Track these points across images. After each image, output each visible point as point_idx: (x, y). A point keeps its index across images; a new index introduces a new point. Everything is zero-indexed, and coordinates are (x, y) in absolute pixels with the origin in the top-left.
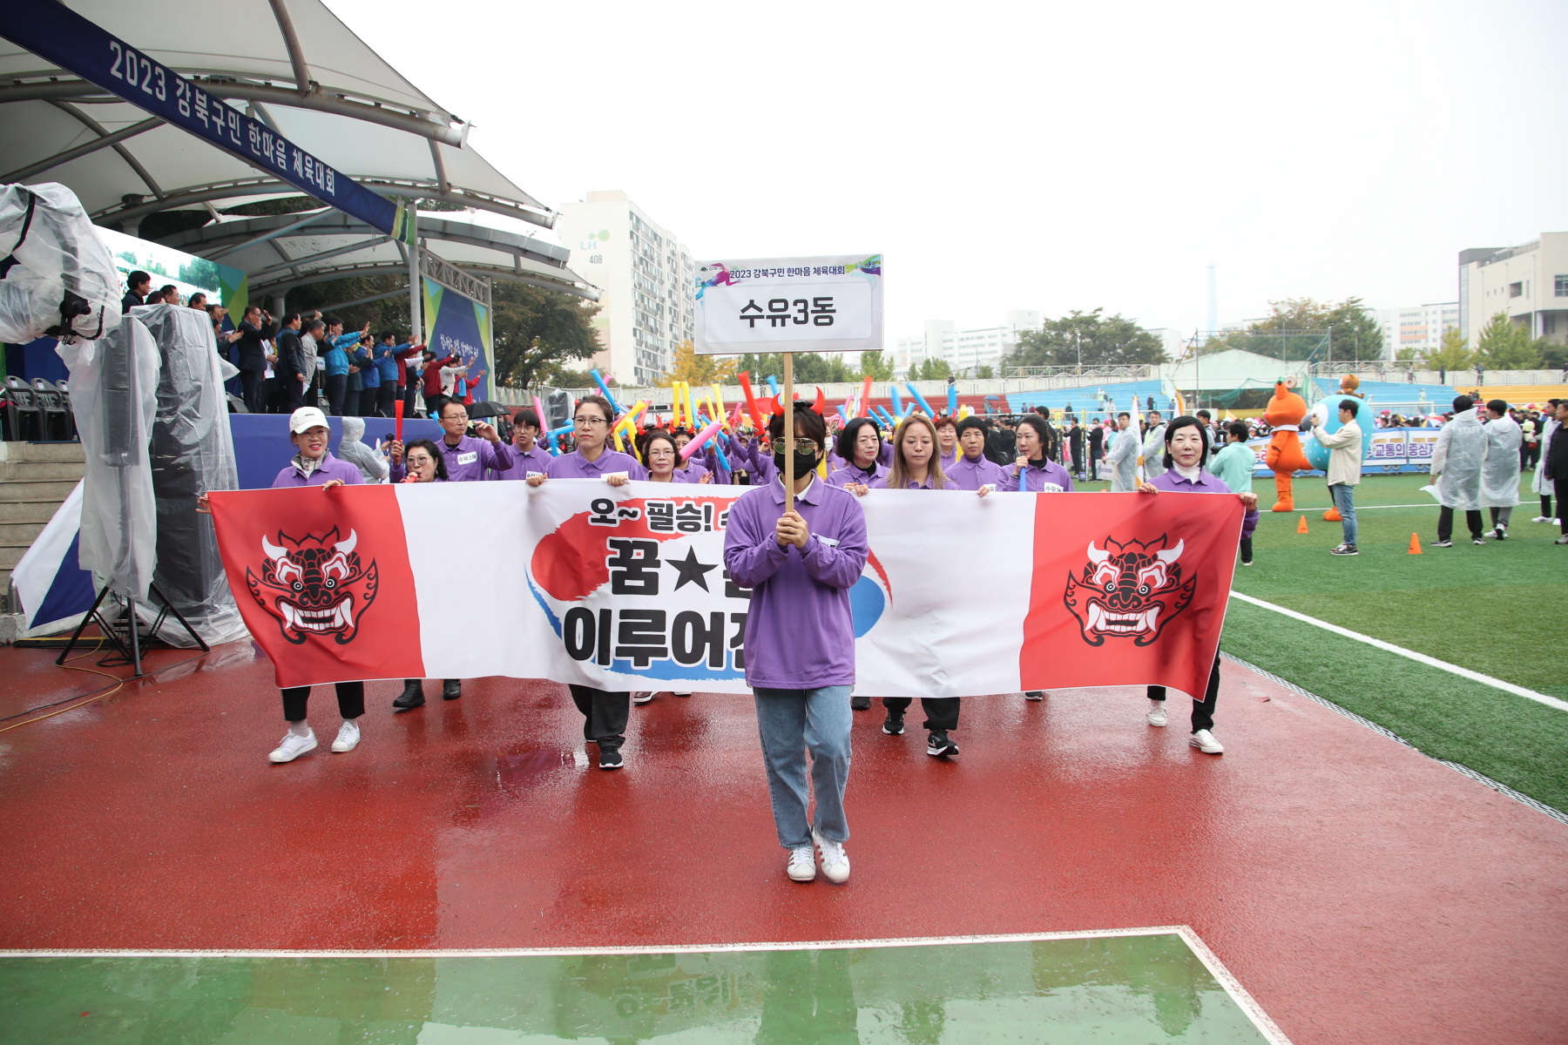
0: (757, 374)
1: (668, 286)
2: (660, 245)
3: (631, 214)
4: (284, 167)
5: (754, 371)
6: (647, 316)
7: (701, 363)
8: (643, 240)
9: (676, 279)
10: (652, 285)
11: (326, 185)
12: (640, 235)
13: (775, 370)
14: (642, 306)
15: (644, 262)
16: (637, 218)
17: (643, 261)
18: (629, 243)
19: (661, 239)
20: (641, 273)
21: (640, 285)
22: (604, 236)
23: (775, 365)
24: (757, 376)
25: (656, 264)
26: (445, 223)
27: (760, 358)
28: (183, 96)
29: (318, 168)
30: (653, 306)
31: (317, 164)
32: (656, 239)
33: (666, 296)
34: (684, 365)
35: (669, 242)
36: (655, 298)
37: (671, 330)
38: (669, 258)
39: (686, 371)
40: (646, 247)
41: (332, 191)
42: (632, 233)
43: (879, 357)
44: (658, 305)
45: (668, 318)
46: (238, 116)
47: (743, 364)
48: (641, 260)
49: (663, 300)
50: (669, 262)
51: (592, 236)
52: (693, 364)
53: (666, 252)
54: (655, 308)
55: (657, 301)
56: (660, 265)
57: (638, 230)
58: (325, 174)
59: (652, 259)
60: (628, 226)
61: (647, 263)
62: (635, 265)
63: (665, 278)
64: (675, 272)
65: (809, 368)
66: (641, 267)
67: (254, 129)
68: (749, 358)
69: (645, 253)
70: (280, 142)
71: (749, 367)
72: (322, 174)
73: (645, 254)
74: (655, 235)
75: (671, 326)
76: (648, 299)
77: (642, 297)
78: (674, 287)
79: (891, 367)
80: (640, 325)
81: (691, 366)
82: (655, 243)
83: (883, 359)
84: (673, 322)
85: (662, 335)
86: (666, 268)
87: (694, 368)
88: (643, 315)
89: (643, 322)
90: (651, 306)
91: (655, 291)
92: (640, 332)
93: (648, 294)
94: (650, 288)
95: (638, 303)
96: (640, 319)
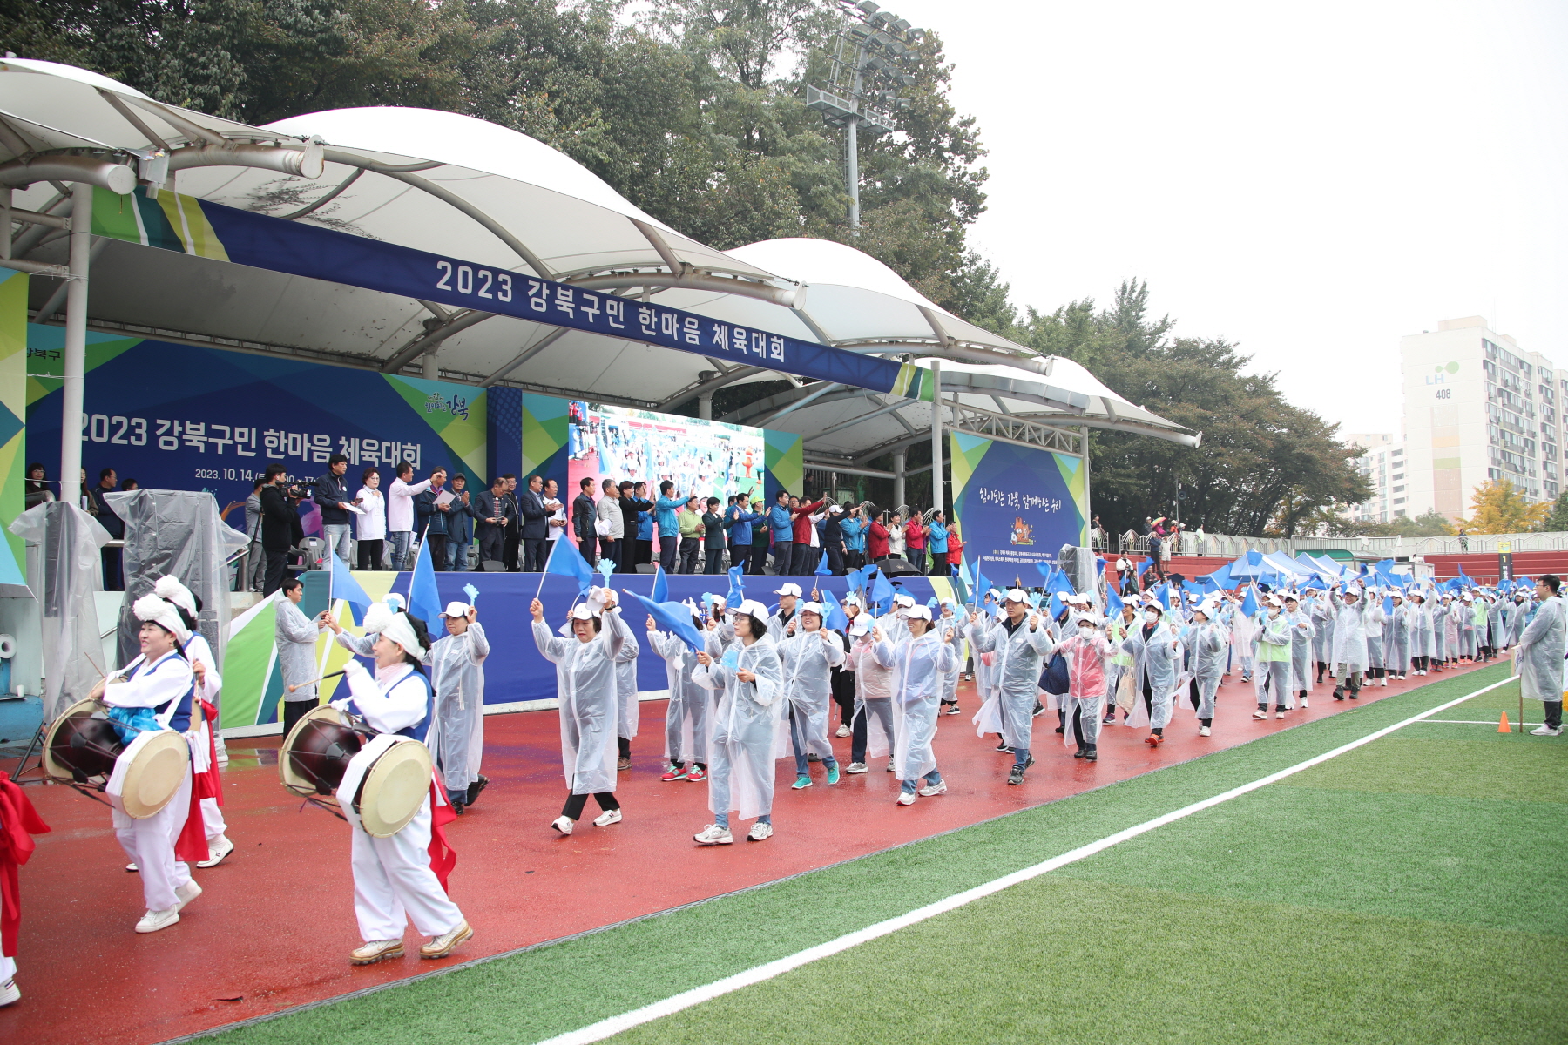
1: (1540, 418)
2: (1528, 373)
3: (1485, 341)
4: (697, 342)
6: (1510, 454)
8: (1502, 370)
9: (1552, 410)
10: (1517, 419)
11: (769, 352)
12: (1497, 363)
14: (1501, 442)
15: (1505, 394)
16: (1493, 345)
17: (1505, 392)
18: (1483, 374)
19: (1530, 366)
20: (1500, 406)
21: (1498, 420)
22: (1453, 367)
25: (1523, 395)
26: (971, 376)
28: (538, 294)
29: (757, 339)
30: (1518, 441)
31: (754, 335)
32: (1522, 367)
33: (1538, 430)
34: (1485, 509)
35: (1541, 370)
36: (1522, 433)
37: (1545, 467)
38: (1541, 387)
39: (1488, 518)
40: (1508, 377)
41: (782, 358)
42: (1485, 363)
44: (1526, 440)
45: (1540, 455)
46: (622, 304)
48: (1500, 391)
49: (1534, 435)
50: (1541, 391)
51: (1438, 369)
53: (1537, 380)
54: (1522, 445)
55: (1525, 436)
56: (1528, 395)
57: (1494, 358)
58: (769, 344)
59: (1516, 389)
60: (1481, 355)
61: (1509, 394)
62: (1490, 398)
63: (1536, 411)
64: (1550, 403)
66: (1500, 400)
67: (649, 312)
69: (1506, 383)
70: (688, 319)
72: (762, 344)
73: (1506, 386)
74: (1522, 362)
75: (1545, 465)
76: (1511, 435)
77: (1503, 433)
78: (1548, 419)
80: (1499, 464)
82: (1521, 371)
84: (1548, 458)
85: (1532, 474)
86: (1538, 398)
87: (1496, 512)
88: (1503, 453)
89: (1503, 461)
90: (1515, 442)
91: (1521, 425)
92: (1499, 471)
93: (1511, 429)
94: (1513, 422)
95: (1495, 439)
96: (1499, 457)
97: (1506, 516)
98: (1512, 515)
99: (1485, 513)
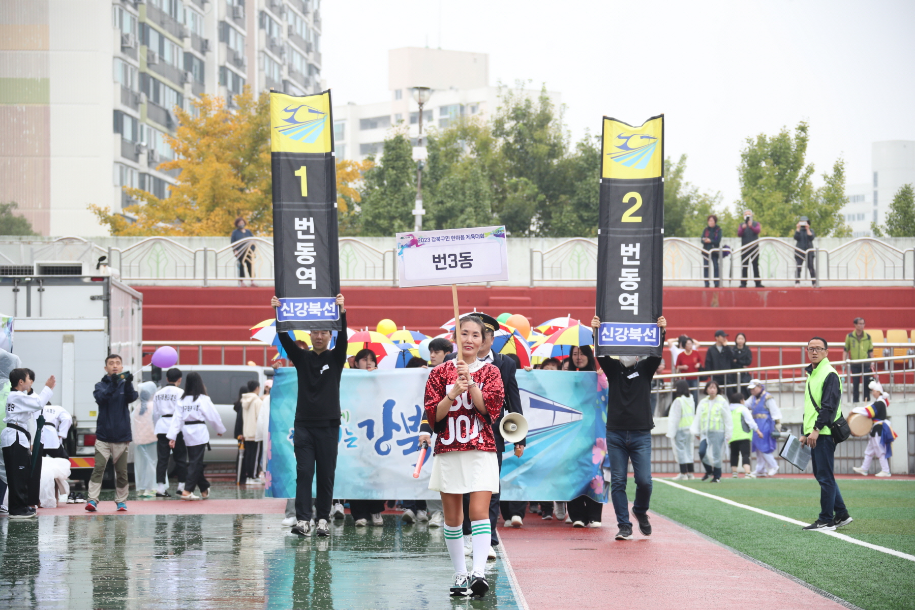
0: (419, 204)
5: (412, 197)
6: (157, 83)
7: (251, 168)
13: (477, 194)
14: (141, 52)
23: (476, 181)
24: (419, 211)
27: (433, 159)
30: (174, 57)
33: (213, 36)
34: (198, 170)
36: (182, 37)
39: (203, 190)
43: (797, 163)
44: (188, 57)
47: (380, 175)
49: (204, 46)
52: (226, 169)
54: (181, 66)
55: (187, 44)
65: (581, 195)
68: (398, 158)
71: (397, 185)
76: (162, 38)
77: (144, 30)
78: (235, 14)
79: (835, 197)
80: (136, 103)
81: (217, 175)
83: (811, 171)
87: (229, 179)
88: (144, 78)
89: (143, 97)
90: (167, 57)
91: (180, 19)
92: (134, 121)
93: (162, 24)
94: (166, 9)
95: (131, 43)
96: (136, 88)
97: (254, 192)
99: (205, 182)
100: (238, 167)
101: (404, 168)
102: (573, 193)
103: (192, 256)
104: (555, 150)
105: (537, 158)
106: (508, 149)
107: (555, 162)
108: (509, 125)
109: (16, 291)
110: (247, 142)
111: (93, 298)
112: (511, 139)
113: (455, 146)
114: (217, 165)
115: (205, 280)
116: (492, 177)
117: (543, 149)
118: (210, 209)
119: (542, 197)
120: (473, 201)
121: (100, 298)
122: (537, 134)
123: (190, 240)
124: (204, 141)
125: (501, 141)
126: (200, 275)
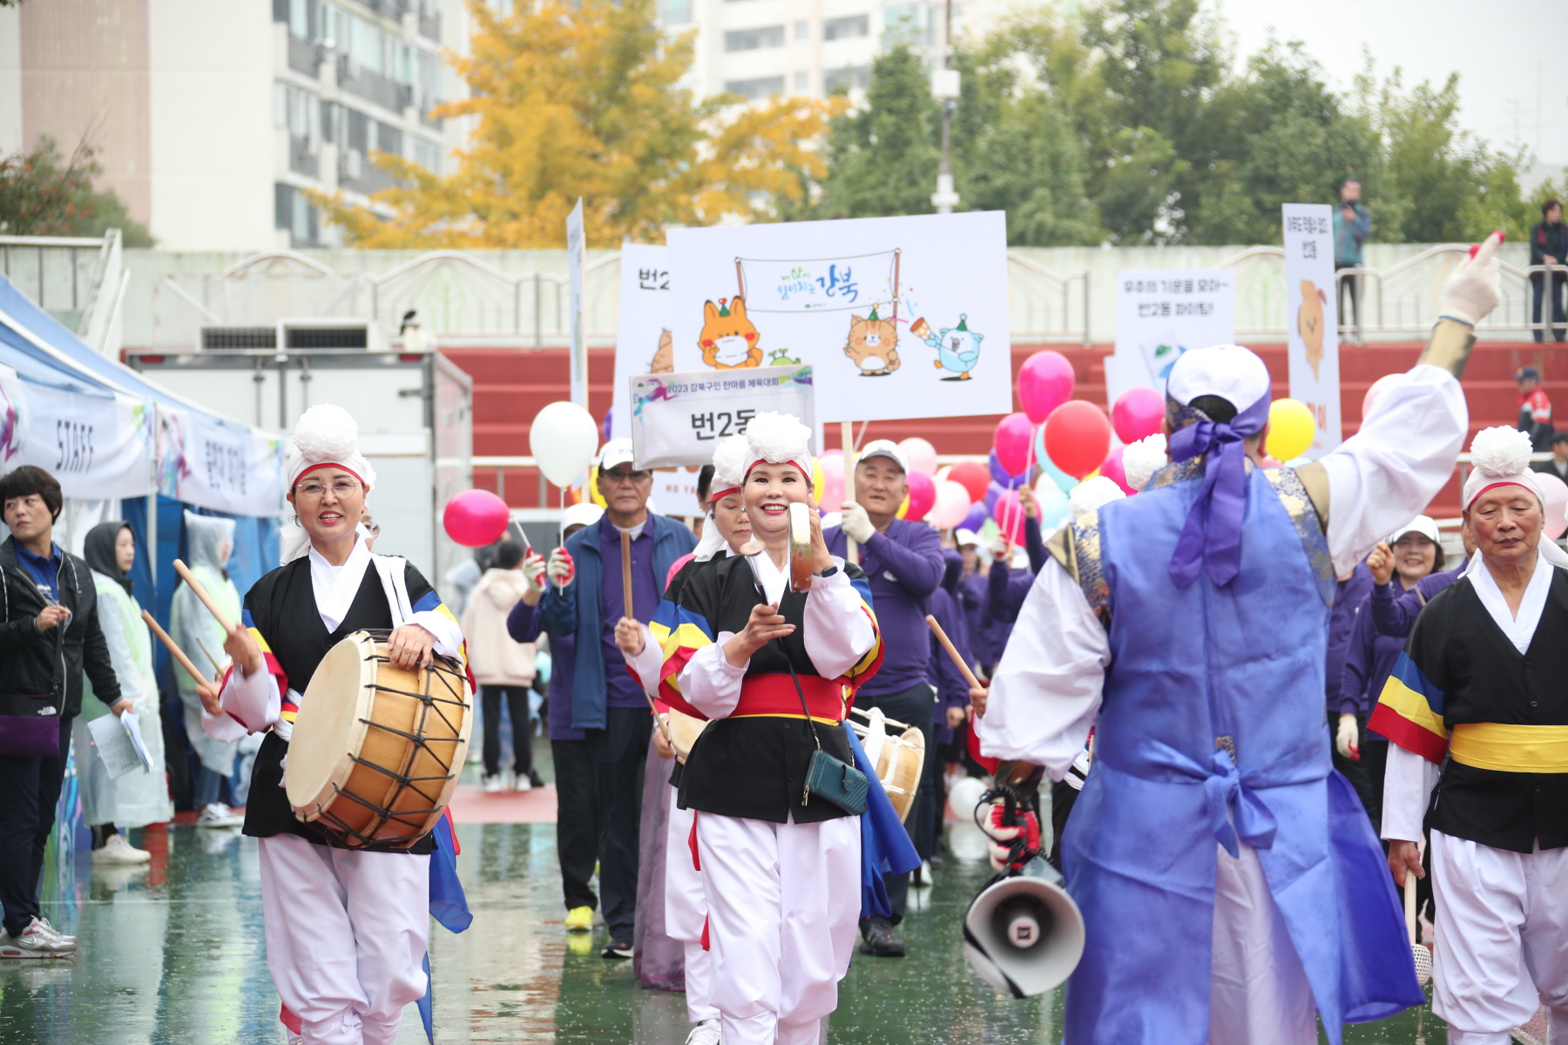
0: (946, 183)
7: (614, 114)
13: (1055, 162)
23: (1052, 136)
24: (945, 196)
27: (968, 90)
34: (512, 118)
39: (523, 157)
47: (863, 125)
52: (564, 115)
65: (1261, 160)
68: (900, 91)
71: (896, 144)
81: (551, 129)
87: (571, 139)
97: (619, 162)
98: (649, 160)
99: (527, 142)
100: (586, 111)
101: (913, 109)
102: (1241, 154)
103: (512, 289)
104: (1206, 72)
105: (1171, 88)
106: (1111, 72)
107: (1206, 94)
108: (1112, 24)
109: (258, 379)
110: (605, 65)
111: (403, 394)
112: (1118, 51)
113: (1006, 64)
114: (551, 110)
115: (538, 336)
116: (1081, 127)
117: (1184, 70)
118: (537, 195)
119: (1183, 166)
120: (1046, 174)
121: (415, 393)
122: (1171, 42)
123: (503, 258)
124: (522, 62)
125: (1096, 55)
126: (527, 327)
